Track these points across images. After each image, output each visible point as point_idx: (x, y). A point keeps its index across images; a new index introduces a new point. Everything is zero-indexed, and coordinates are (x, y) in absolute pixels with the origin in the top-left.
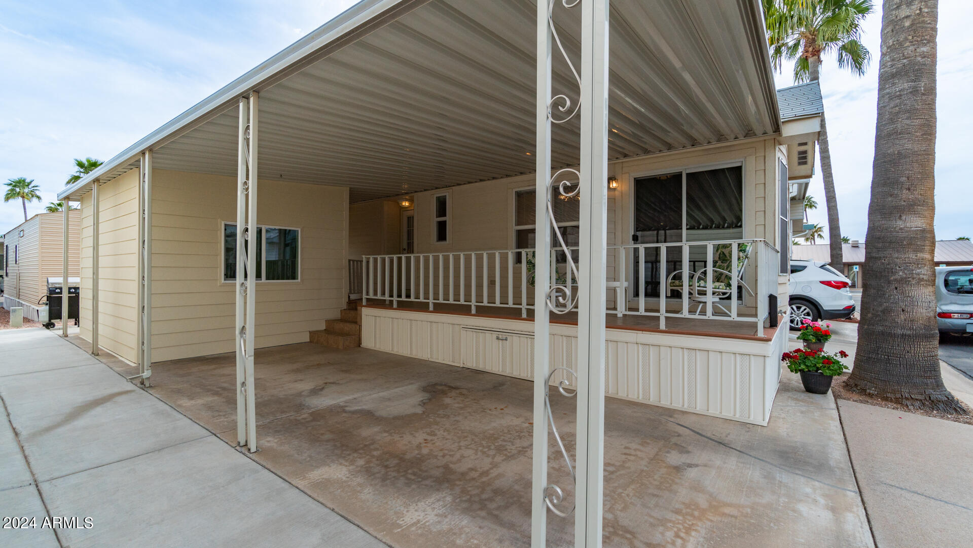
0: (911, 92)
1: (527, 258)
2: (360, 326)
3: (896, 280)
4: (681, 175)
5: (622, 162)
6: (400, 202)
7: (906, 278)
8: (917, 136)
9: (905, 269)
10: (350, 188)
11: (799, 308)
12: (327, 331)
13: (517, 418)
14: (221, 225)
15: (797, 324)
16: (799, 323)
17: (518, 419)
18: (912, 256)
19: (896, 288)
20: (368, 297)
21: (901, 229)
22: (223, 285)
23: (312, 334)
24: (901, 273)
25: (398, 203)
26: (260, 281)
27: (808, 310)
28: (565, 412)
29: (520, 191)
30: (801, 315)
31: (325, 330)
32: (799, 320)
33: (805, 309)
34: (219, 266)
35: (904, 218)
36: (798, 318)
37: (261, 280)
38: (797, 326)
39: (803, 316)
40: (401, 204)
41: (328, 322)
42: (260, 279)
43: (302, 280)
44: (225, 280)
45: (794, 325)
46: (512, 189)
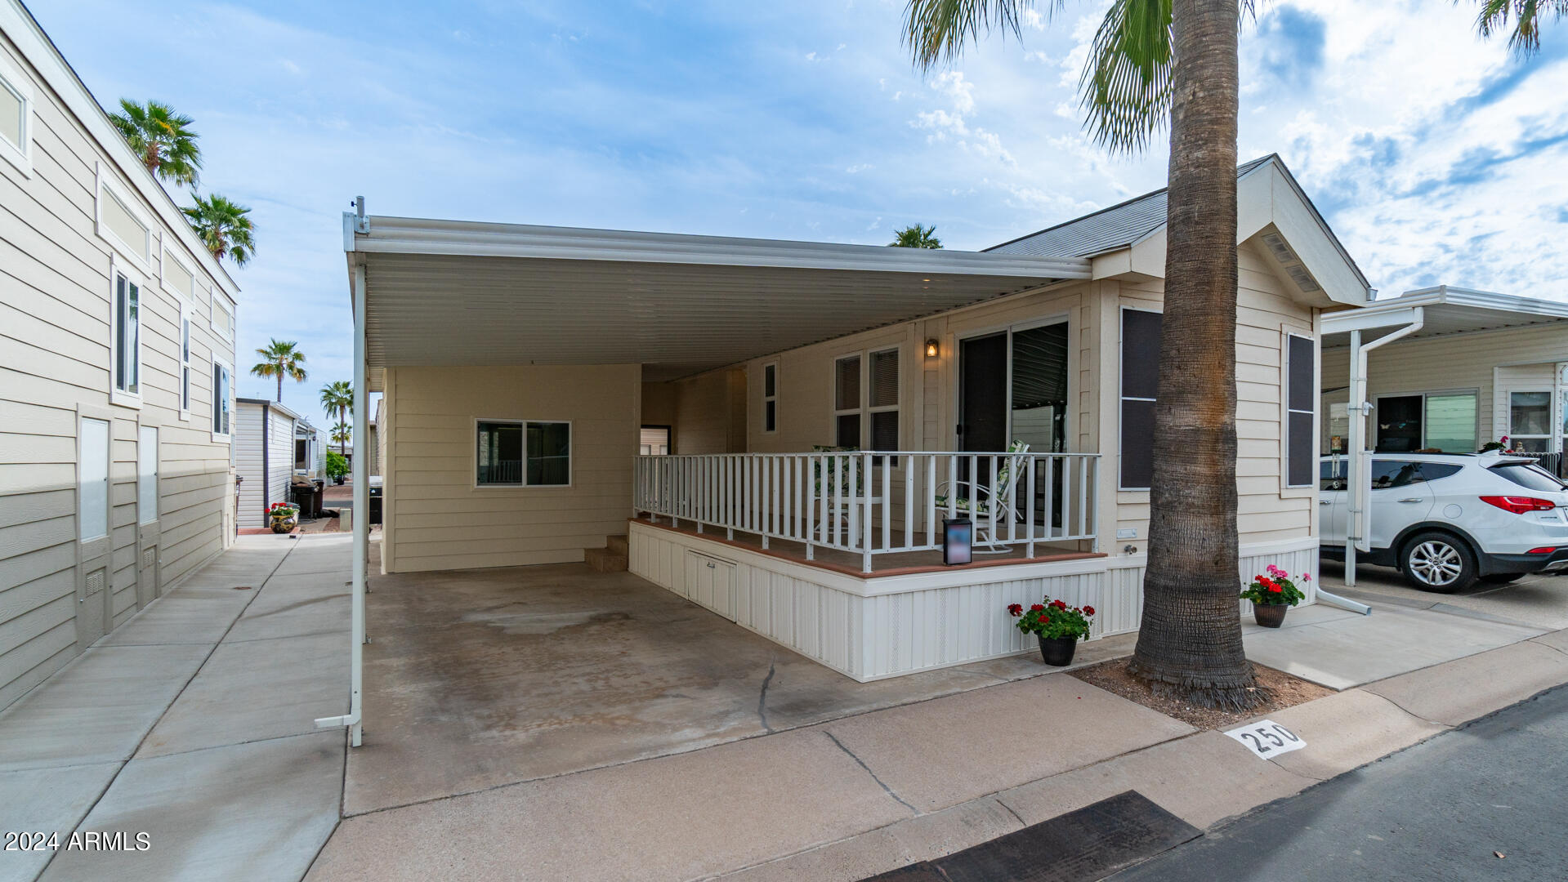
0: (1183, 221)
2: (628, 545)
3: (1162, 504)
4: (1006, 335)
5: (948, 316)
7: (1171, 502)
8: (1189, 288)
9: (1172, 489)
10: (644, 365)
11: (1438, 548)
14: (473, 422)
15: (1434, 580)
16: (1438, 577)
18: (1180, 469)
19: (1164, 517)
21: (1170, 428)
22: (475, 491)
23: (587, 551)
24: (1167, 495)
26: (520, 487)
27: (1454, 553)
30: (1441, 562)
31: (606, 547)
32: (1438, 571)
33: (1449, 551)
34: (471, 469)
35: (1173, 411)
36: (1435, 568)
37: (522, 485)
38: (1433, 584)
39: (1445, 564)
41: (609, 540)
42: (518, 483)
43: (575, 485)
44: (478, 485)
45: (1428, 581)
46: (833, 355)
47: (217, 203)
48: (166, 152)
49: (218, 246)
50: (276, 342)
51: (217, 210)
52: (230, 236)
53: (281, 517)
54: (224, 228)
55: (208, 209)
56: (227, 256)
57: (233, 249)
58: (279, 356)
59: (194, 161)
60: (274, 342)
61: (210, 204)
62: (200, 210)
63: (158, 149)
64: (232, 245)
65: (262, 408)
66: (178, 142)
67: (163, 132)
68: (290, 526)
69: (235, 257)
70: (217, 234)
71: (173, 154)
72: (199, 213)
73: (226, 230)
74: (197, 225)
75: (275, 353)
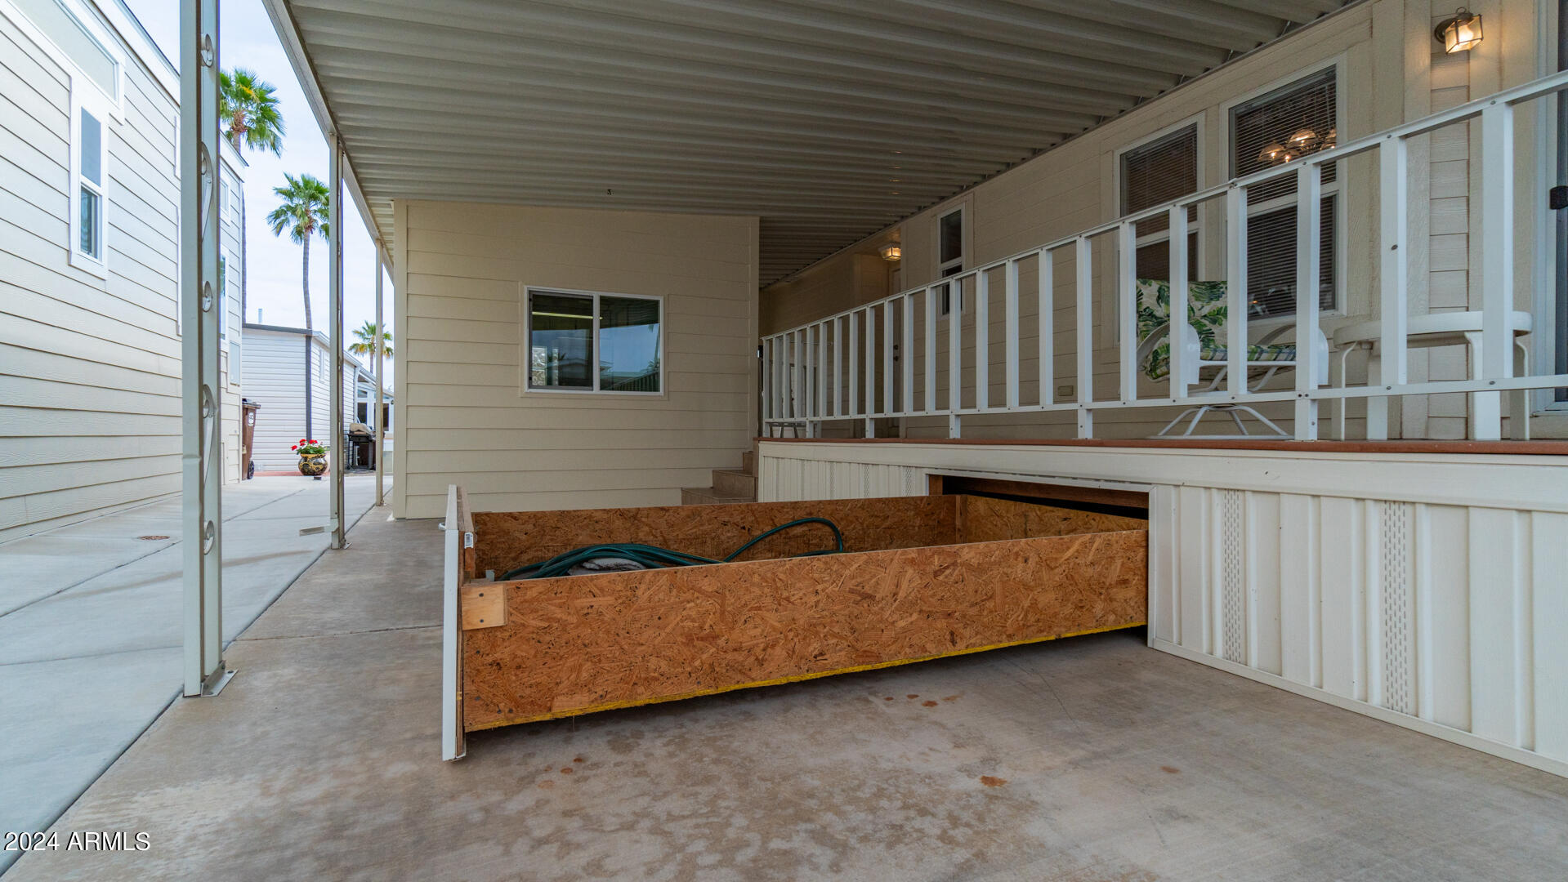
1: (1139, 304)
2: (756, 479)
6: (882, 252)
10: (762, 220)
12: (715, 490)
13: (957, 746)
14: (522, 292)
17: (955, 752)
20: (771, 420)
22: (526, 397)
23: (687, 493)
25: (879, 255)
26: (590, 393)
28: (1173, 763)
29: (1135, 152)
31: (712, 488)
34: (520, 364)
37: (592, 390)
40: (885, 254)
41: (718, 474)
42: (591, 388)
43: (667, 392)
46: (1113, 152)
47: (307, 183)
48: (252, 120)
49: (307, 221)
50: (369, 324)
51: (307, 189)
52: (319, 214)
53: (310, 456)
54: (314, 207)
55: (299, 187)
56: (316, 232)
57: (322, 226)
58: (370, 336)
59: (278, 129)
60: (367, 324)
61: (301, 184)
62: (293, 190)
63: (244, 116)
64: (320, 223)
65: (304, 339)
66: (262, 109)
67: (247, 98)
68: (321, 467)
69: (324, 233)
70: (306, 212)
71: (258, 121)
72: (292, 193)
73: (315, 208)
74: (290, 204)
75: (368, 334)
